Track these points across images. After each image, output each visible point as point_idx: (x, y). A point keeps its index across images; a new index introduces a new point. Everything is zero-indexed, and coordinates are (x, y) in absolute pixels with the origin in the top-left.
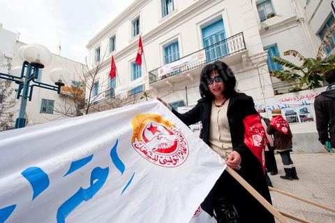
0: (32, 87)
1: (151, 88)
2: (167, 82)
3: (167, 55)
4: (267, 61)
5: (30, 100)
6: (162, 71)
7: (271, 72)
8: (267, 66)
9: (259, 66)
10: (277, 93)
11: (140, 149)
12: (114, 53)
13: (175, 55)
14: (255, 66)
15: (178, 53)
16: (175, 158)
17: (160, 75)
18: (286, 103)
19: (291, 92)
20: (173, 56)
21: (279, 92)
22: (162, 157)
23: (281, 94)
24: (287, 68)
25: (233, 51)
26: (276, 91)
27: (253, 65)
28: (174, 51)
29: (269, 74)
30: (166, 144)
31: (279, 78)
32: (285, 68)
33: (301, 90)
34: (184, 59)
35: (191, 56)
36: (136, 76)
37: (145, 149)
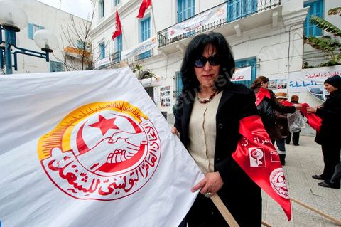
0: (15, 54)
1: (160, 52)
2: (178, 46)
3: (180, 10)
4: (305, 23)
5: (16, 69)
6: (173, 32)
7: (305, 39)
8: (302, 30)
9: (292, 28)
10: (306, 66)
11: (61, 170)
12: (119, 7)
13: (189, 10)
14: (287, 29)
15: (194, 8)
16: (134, 177)
17: (170, 37)
18: (314, 79)
19: (324, 65)
20: (187, 12)
21: (309, 65)
22: (107, 181)
23: (311, 67)
24: (328, 34)
25: (263, 7)
26: (306, 64)
27: (285, 27)
28: (189, 5)
29: (302, 41)
30: (123, 153)
31: (314, 46)
32: (326, 33)
33: (337, 64)
34: (199, 16)
35: (209, 12)
36: (144, 36)
37: (72, 171)
